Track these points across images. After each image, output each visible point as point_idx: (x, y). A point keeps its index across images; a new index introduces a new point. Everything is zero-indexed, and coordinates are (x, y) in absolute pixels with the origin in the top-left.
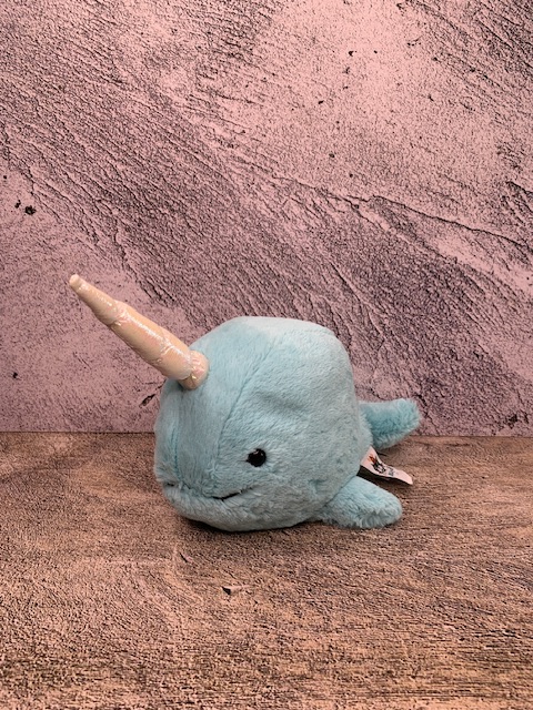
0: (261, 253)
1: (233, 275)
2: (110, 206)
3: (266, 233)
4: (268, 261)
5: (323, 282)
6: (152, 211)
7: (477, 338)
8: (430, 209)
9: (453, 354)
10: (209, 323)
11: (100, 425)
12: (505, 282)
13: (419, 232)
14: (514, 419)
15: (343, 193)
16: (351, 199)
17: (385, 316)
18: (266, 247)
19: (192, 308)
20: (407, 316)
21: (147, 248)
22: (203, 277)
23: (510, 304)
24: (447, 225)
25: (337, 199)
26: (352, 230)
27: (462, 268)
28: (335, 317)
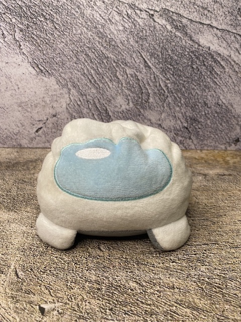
0: (97, 44)
1: (82, 57)
2: (10, 17)
3: (100, 32)
4: (102, 49)
5: (133, 62)
6: (34, 20)
7: (219, 95)
8: (195, 16)
9: (206, 104)
10: (69, 86)
11: (14, 143)
12: (237, 62)
13: (189, 31)
14: (237, 140)
15: (144, 6)
16: (149, 11)
17: (168, 82)
18: (100, 41)
19: (60, 78)
20: (181, 82)
21: (33, 42)
22: (65, 58)
23: (239, 75)
24: (205, 26)
25: (141, 10)
26: (150, 30)
27: (212, 53)
28: (141, 82)
